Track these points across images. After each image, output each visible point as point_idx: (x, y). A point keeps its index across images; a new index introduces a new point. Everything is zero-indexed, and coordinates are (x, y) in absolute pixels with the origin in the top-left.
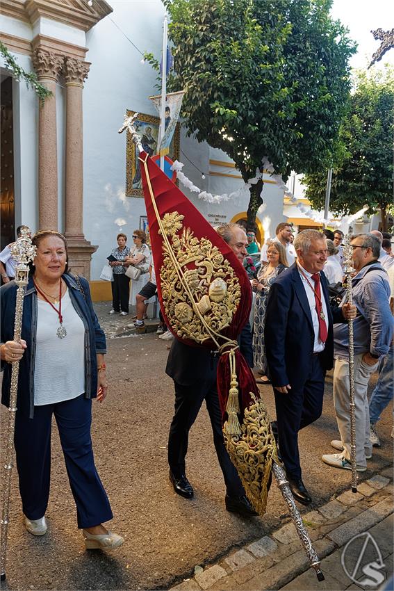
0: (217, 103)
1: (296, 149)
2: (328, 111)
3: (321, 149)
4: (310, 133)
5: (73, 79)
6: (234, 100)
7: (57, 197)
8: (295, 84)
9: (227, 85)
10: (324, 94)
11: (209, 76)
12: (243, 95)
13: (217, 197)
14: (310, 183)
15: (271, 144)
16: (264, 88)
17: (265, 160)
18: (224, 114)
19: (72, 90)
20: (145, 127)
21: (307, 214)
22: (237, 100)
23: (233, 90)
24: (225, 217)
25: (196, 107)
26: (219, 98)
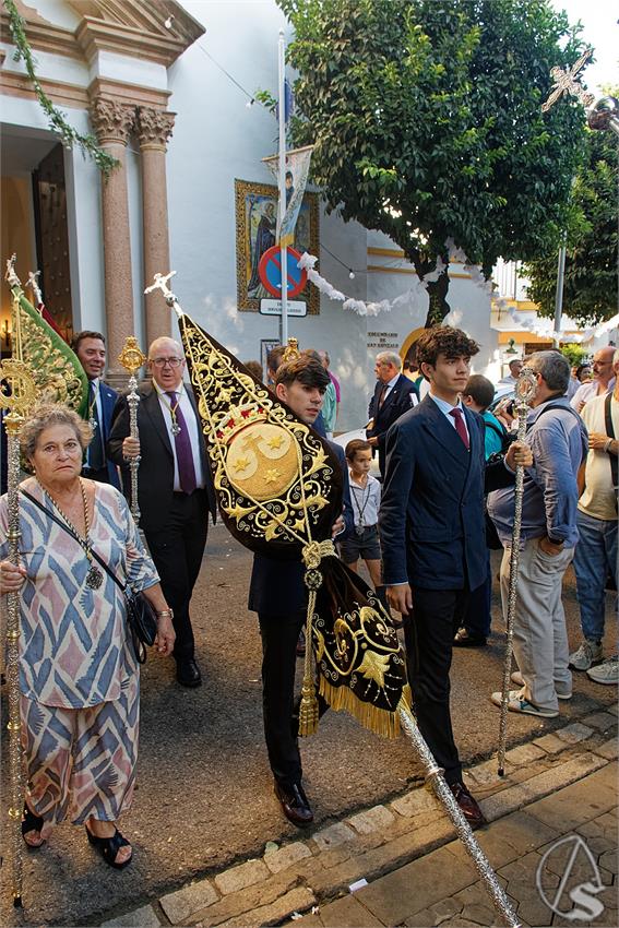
0: (365, 160)
1: (498, 224)
2: (546, 160)
3: (541, 221)
4: (519, 196)
5: (150, 139)
6: (393, 154)
7: (132, 317)
8: (489, 121)
9: (381, 131)
10: (540, 132)
11: (352, 120)
12: (406, 144)
13: (373, 306)
14: (534, 274)
15: (454, 218)
16: (441, 133)
17: (449, 243)
18: (378, 177)
19: (150, 156)
20: (264, 203)
21: (525, 325)
22: (397, 154)
23: (389, 138)
24: (396, 335)
25: (335, 169)
26: (368, 152)
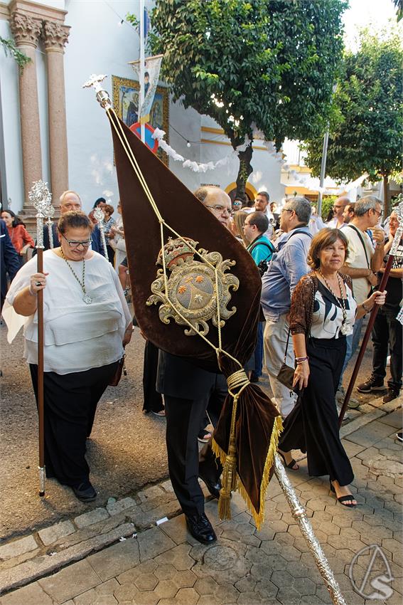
0: (198, 67)
1: (285, 114)
2: (316, 73)
3: (312, 114)
4: (298, 96)
5: (53, 44)
6: (216, 63)
7: (41, 167)
8: (280, 44)
9: (208, 48)
10: (313, 54)
11: (190, 38)
12: (225, 57)
13: (202, 166)
14: (309, 149)
15: (255, 109)
16: (247, 51)
17: (253, 125)
18: (206, 79)
19: (52, 55)
20: (132, 93)
21: (301, 182)
22: (219, 64)
23: (214, 53)
24: (219, 186)
25: (178, 72)
26: (200, 61)
